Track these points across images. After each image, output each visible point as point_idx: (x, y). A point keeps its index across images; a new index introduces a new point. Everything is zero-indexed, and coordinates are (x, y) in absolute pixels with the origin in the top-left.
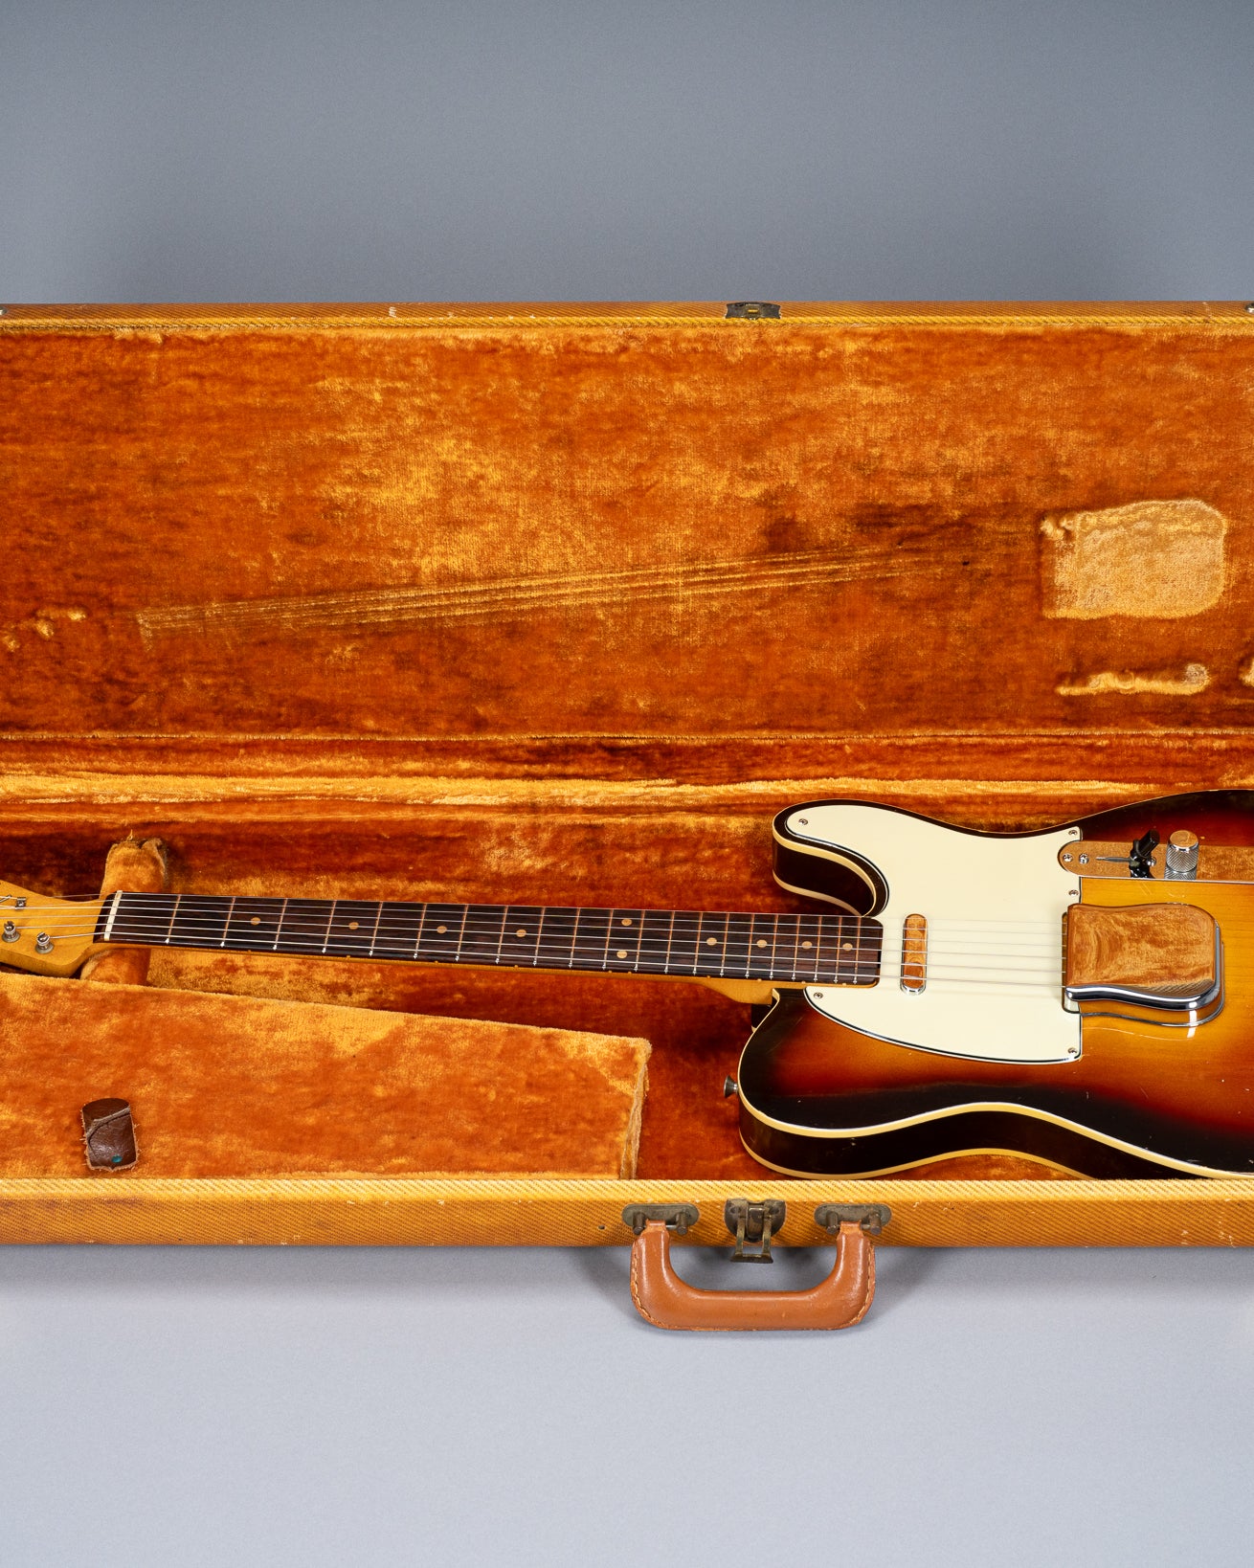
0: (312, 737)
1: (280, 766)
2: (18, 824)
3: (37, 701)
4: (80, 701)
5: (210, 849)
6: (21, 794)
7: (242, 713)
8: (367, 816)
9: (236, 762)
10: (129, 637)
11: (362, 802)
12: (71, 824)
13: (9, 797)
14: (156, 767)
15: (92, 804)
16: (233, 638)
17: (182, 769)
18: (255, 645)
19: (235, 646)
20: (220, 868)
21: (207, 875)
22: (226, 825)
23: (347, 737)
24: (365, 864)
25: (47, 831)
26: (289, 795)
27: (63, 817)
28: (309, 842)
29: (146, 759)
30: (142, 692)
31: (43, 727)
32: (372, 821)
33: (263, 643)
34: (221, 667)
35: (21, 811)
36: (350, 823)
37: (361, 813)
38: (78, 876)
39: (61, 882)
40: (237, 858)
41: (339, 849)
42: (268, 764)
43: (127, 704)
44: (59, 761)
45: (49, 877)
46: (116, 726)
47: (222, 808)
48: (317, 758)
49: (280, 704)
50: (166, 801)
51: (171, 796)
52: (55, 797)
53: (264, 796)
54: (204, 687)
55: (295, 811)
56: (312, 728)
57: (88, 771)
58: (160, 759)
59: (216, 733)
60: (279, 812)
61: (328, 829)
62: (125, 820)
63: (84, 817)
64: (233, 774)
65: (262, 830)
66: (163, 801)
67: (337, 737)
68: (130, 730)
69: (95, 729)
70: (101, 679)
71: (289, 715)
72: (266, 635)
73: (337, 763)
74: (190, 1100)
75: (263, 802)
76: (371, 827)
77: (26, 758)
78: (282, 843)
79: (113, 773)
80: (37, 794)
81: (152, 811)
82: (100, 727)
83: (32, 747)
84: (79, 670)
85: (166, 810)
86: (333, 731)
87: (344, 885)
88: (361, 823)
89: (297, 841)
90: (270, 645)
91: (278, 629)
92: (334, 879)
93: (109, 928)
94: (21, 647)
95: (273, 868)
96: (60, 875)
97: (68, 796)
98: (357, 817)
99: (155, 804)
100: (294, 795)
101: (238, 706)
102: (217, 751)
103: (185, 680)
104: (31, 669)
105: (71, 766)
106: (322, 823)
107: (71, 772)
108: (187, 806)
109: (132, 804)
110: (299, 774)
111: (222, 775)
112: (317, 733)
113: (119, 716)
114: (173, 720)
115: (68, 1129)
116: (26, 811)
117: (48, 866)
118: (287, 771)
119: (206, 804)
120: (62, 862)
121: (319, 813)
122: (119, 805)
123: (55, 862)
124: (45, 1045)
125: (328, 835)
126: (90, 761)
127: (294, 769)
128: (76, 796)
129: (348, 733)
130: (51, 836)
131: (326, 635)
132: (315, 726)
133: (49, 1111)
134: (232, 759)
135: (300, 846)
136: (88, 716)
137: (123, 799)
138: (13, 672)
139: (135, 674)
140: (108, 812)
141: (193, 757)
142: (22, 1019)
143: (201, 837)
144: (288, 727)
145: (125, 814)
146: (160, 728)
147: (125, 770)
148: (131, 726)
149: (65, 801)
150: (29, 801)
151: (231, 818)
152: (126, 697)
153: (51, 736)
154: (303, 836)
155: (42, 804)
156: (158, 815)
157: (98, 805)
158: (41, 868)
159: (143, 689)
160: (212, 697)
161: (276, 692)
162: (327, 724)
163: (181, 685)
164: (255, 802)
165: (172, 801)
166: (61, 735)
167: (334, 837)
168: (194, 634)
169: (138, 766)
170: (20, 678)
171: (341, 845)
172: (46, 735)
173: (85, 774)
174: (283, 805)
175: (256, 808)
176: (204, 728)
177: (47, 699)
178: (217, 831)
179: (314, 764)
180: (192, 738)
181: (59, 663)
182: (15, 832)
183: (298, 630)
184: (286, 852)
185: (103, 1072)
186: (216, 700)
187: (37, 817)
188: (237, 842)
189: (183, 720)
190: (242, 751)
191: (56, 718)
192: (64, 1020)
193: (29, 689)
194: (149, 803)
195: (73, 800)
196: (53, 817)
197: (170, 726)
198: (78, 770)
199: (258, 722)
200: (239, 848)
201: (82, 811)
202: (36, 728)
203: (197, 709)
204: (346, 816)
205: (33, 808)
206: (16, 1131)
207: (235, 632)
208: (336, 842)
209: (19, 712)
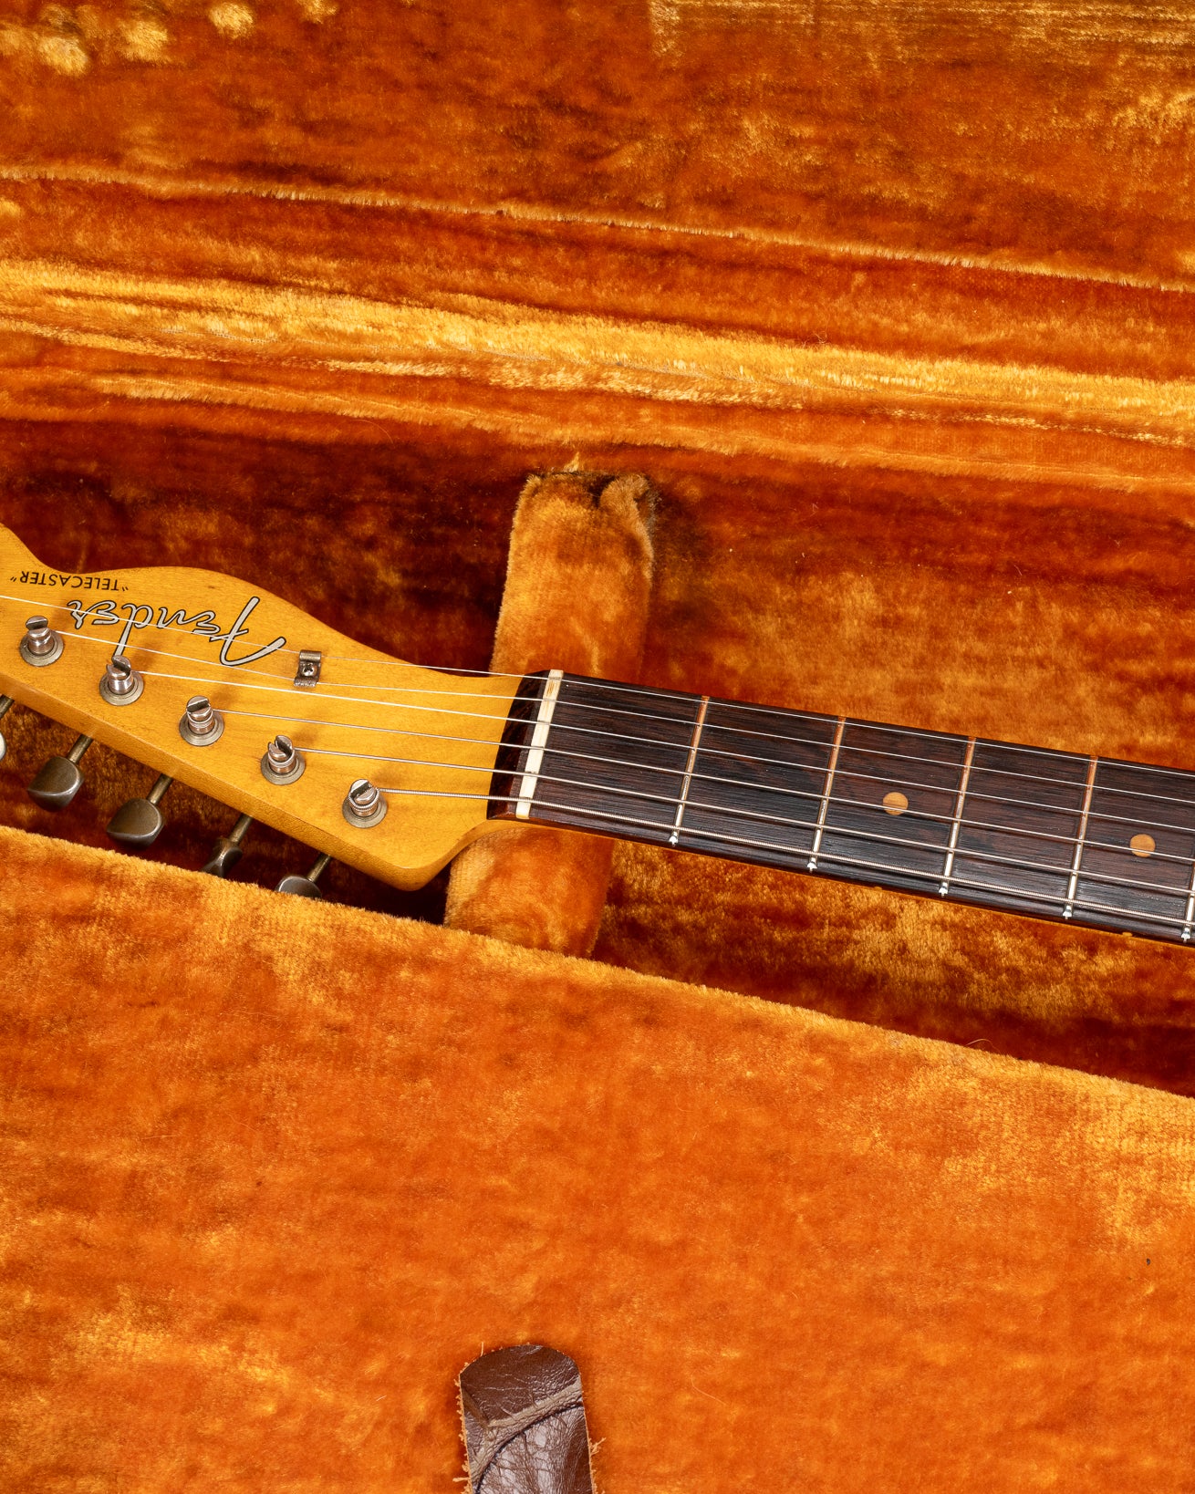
0: (1042, 269)
1: (948, 325)
2: (304, 416)
3: (370, 131)
4: (476, 140)
5: (762, 508)
6: (316, 343)
7: (876, 207)
8: (1157, 481)
9: (841, 303)
10: (619, 16)
11: (1147, 444)
12: (432, 429)
13: (284, 347)
14: (646, 302)
15: (486, 386)
16: (887, 46)
17: (711, 311)
18: (942, 67)
19: (891, 66)
20: (779, 547)
21: (746, 558)
22: (811, 467)
23: (1127, 280)
24: (1129, 572)
25: (371, 435)
26: (968, 409)
27: (415, 411)
28: (1001, 516)
29: (622, 275)
30: (633, 138)
31: (377, 183)
32: (1167, 494)
33: (963, 64)
34: (846, 102)
35: (314, 388)
36: (1111, 494)
37: (1144, 471)
38: (438, 531)
39: (398, 543)
40: (822, 528)
41: (1072, 536)
42: (921, 317)
43: (594, 158)
44: (410, 261)
45: (369, 528)
46: (556, 198)
47: (803, 425)
48: (1042, 314)
49: (977, 197)
50: (669, 394)
51: (683, 381)
52: (398, 358)
53: (908, 406)
54: (791, 142)
55: (983, 451)
56: (1047, 253)
57: (480, 294)
58: (656, 278)
59: (803, 237)
60: (943, 449)
61: (1057, 497)
62: (565, 434)
63: (462, 415)
64: (837, 339)
65: (894, 484)
66: (660, 395)
67: (1104, 276)
68: (593, 210)
69: (503, 198)
70: (535, 101)
71: (993, 220)
72: (972, 48)
73: (1092, 333)
74: (736, 1365)
75: (906, 421)
76: (1162, 505)
77: (330, 244)
78: (940, 513)
79: (542, 307)
80: (355, 348)
81: (632, 418)
82: (520, 195)
83: (346, 219)
84: (483, 75)
85: (666, 420)
86: (1096, 264)
87: (1074, 617)
88: (1140, 496)
89: (976, 515)
90: (977, 71)
91: (1008, 38)
92: (1050, 598)
93: (528, 786)
94: (340, 12)
95: (905, 557)
96: (396, 524)
97: (430, 358)
98: (1133, 482)
99: (640, 400)
100: (981, 410)
101: (868, 190)
102: (798, 272)
103: (746, 123)
104: (360, 62)
105: (440, 276)
106: (1044, 487)
107: (437, 295)
108: (718, 413)
109: (586, 394)
110: (995, 354)
111: (806, 338)
112: (1055, 263)
113: (569, 179)
114: (699, 200)
115: (423, 1431)
116: (326, 389)
117: (364, 502)
118: (968, 340)
119: (765, 413)
120: (403, 498)
121: (1040, 461)
122: (551, 394)
123: (384, 495)
124: (365, 1143)
125: (1054, 510)
126: (488, 268)
127: (983, 339)
128: (448, 360)
129: (1134, 271)
130: (382, 447)
131: (1129, 63)
132: (1051, 251)
133: (374, 1367)
134: (835, 295)
135: (978, 520)
136: (493, 172)
137: (562, 380)
138: (314, 65)
139: (625, 100)
140: (525, 409)
141: (740, 279)
142: (306, 1050)
143: (747, 483)
144: (986, 242)
145: (564, 420)
146: (669, 212)
147: (567, 301)
148: (595, 201)
149: (420, 370)
150: (334, 364)
151: (826, 453)
152: (594, 145)
153: (394, 202)
154: (994, 506)
155: (365, 375)
156: (647, 428)
157: (500, 389)
158: (352, 506)
159: (640, 130)
160: (807, 166)
161: (972, 172)
162: (1086, 248)
163: (736, 132)
164: (887, 419)
165: (684, 396)
166: (417, 204)
167: (1065, 512)
168: (785, 26)
169: (601, 295)
170: (332, 79)
171: (1079, 529)
172: (382, 199)
173: (472, 301)
174: (955, 434)
175: (887, 434)
176: (774, 225)
177: (393, 131)
178: (786, 477)
179: (1035, 329)
180: (741, 237)
181: (434, 57)
182: (296, 432)
183: (1057, 44)
184: (945, 531)
185: (512, 1251)
186: (815, 172)
187: (352, 406)
188: (829, 500)
189: (725, 202)
190: (860, 278)
191: (412, 171)
192: (415, 1067)
193: (352, 106)
194: (625, 396)
195: (440, 371)
196: (391, 408)
197: (692, 210)
198: (456, 290)
199: (912, 227)
200: (831, 512)
201: (462, 400)
202: (360, 184)
203: (764, 186)
204: (1105, 476)
205: (342, 382)
206: (291, 1425)
207: (893, 33)
208: (1070, 523)
209: (318, 150)
